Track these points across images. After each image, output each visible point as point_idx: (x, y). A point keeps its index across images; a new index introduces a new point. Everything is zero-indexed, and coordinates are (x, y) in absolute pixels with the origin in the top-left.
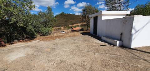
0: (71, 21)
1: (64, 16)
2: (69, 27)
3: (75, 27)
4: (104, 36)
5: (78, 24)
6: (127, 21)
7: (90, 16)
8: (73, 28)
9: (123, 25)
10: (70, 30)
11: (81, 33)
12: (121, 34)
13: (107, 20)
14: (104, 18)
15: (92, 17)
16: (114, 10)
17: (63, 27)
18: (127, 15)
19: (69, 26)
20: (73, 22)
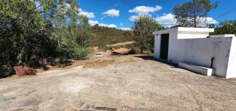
0: (110, 39)
1: (99, 30)
2: (107, 49)
3: (117, 48)
4: (182, 62)
5: (121, 44)
6: (220, 42)
8: (114, 49)
9: (215, 48)
10: (109, 52)
12: (212, 59)
15: (157, 35)
16: (186, 26)
17: (97, 47)
18: (211, 34)
19: (107, 46)
20: (113, 40)
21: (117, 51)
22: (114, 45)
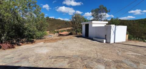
0: (57, 26)
1: (50, 20)
7: (82, 23)
8: (60, 32)
9: (106, 30)
10: (57, 34)
11: (75, 36)
12: (106, 35)
13: (96, 27)
14: (94, 25)
15: (83, 24)
17: (49, 31)
19: (55, 30)
20: (59, 27)
21: (62, 33)
22: (60, 30)
